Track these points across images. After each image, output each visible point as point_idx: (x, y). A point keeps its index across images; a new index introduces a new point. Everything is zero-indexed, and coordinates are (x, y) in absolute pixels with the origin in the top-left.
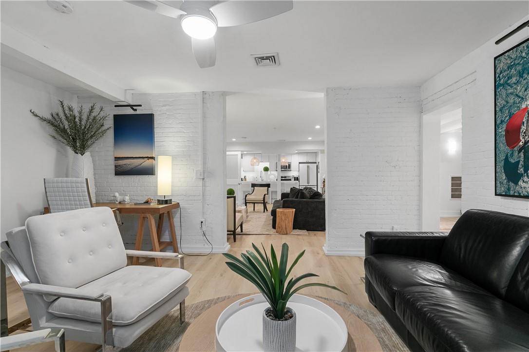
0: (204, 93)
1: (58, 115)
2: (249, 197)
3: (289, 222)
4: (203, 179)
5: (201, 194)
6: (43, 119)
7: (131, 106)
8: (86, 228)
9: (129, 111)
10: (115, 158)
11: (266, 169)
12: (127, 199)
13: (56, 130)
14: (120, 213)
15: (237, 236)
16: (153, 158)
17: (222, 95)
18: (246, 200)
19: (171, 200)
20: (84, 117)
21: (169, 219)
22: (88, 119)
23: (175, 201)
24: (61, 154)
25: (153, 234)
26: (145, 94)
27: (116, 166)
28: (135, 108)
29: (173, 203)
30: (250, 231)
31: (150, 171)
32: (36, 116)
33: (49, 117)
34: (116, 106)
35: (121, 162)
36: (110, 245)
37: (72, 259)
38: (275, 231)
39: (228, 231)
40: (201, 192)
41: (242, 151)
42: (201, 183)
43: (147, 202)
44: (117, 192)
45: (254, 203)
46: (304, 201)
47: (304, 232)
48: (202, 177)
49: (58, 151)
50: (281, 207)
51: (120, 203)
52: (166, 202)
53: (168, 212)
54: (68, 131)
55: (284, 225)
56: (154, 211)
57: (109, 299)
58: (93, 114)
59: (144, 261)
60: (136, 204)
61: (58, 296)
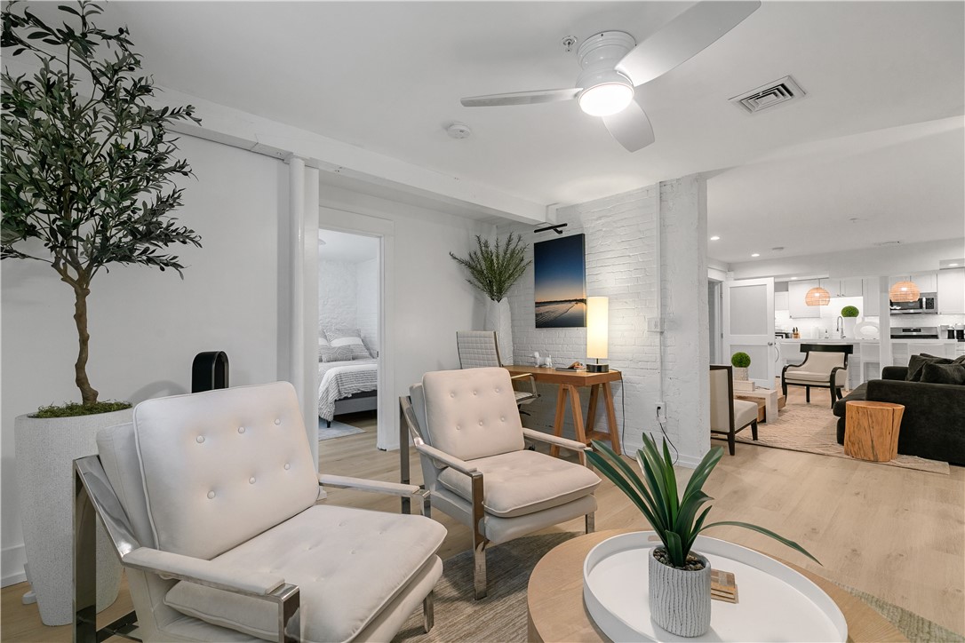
0: (663, 184)
1: (475, 253)
2: (791, 373)
3: (881, 435)
4: (662, 333)
5: (659, 360)
6: (461, 262)
7: (554, 228)
8: (477, 391)
9: (553, 235)
10: (536, 303)
11: (850, 312)
12: (549, 361)
13: (473, 273)
14: (535, 380)
15: (736, 445)
16: (583, 301)
17: (697, 180)
18: (783, 379)
19: (607, 366)
20: (501, 253)
21: (606, 396)
22: (505, 254)
23: (613, 368)
24: (479, 303)
25: (575, 415)
26: (573, 206)
27: (537, 315)
28: (559, 229)
29: (610, 371)
30: (775, 442)
31: (578, 321)
32: (455, 258)
33: (467, 258)
34: (536, 231)
35: (543, 309)
36: (503, 417)
37: (461, 425)
38: (841, 448)
39: (712, 432)
40: (658, 355)
41: (775, 277)
42: (657, 339)
43: (572, 368)
44: (538, 351)
45: (808, 387)
46: (941, 389)
47: (942, 467)
48: (659, 330)
49: (476, 298)
50: (864, 398)
51: (540, 366)
52: (599, 369)
53: (604, 384)
54: (485, 272)
55: (866, 439)
56: (579, 381)
57: (481, 477)
58: (512, 247)
59: (567, 455)
60: (558, 369)
61: (447, 465)
